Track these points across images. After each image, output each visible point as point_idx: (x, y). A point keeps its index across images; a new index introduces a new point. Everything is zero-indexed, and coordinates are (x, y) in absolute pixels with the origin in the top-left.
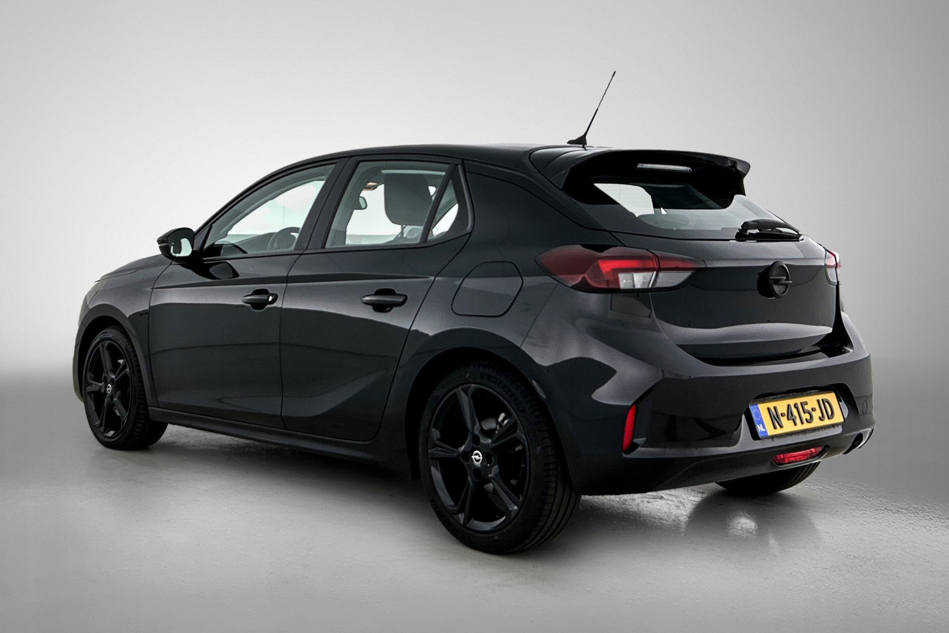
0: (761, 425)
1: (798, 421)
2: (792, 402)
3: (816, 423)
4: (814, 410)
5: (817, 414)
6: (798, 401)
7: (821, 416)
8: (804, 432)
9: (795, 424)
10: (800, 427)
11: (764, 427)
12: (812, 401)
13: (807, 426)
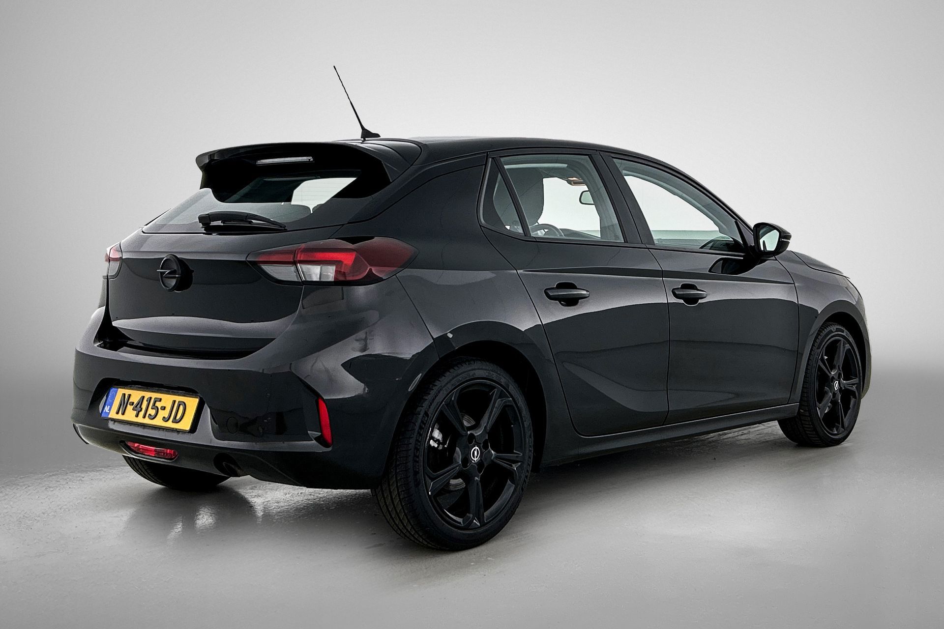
0: (109, 407)
1: (142, 414)
2: (147, 395)
3: (159, 422)
4: (164, 408)
5: (163, 414)
6: (154, 395)
7: (166, 416)
8: (144, 426)
9: (137, 416)
10: (140, 420)
11: (110, 410)
12: (167, 400)
13: (147, 421)
